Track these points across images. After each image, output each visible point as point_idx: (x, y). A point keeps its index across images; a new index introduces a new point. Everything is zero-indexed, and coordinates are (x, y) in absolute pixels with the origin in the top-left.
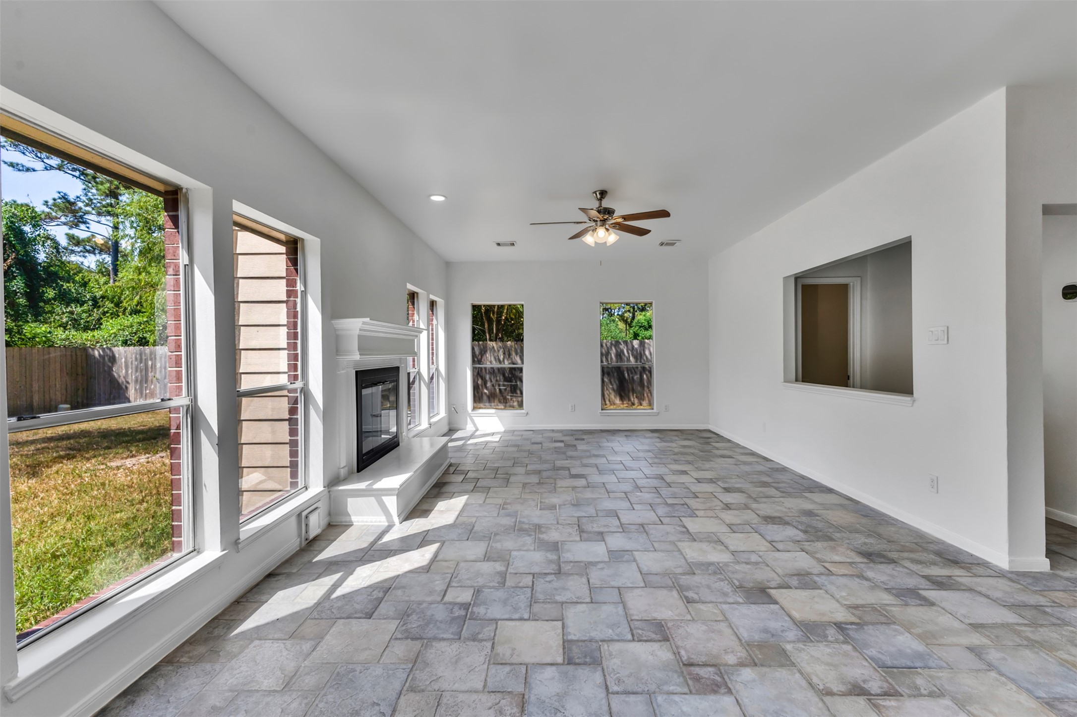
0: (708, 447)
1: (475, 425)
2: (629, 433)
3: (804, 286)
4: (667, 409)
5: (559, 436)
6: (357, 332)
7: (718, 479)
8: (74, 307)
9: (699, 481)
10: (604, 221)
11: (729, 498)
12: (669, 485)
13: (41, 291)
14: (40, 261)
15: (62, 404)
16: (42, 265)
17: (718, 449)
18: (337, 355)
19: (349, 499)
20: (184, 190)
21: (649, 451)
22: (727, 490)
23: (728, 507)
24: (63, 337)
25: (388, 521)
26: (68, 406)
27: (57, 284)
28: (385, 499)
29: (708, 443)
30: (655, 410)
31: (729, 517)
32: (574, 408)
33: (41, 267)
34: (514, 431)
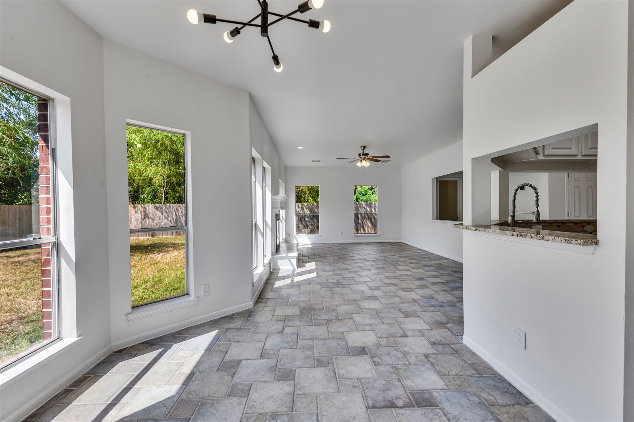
0: (402, 248)
1: (297, 241)
2: (368, 244)
3: (440, 181)
4: (383, 233)
5: (338, 245)
7: (407, 257)
9: (400, 257)
10: (364, 159)
11: (411, 261)
12: (389, 258)
17: (406, 248)
19: (279, 261)
21: (378, 249)
22: (411, 259)
23: (411, 263)
25: (293, 268)
28: (292, 260)
29: (402, 247)
30: (378, 234)
31: (411, 265)
32: (342, 233)
34: (316, 244)
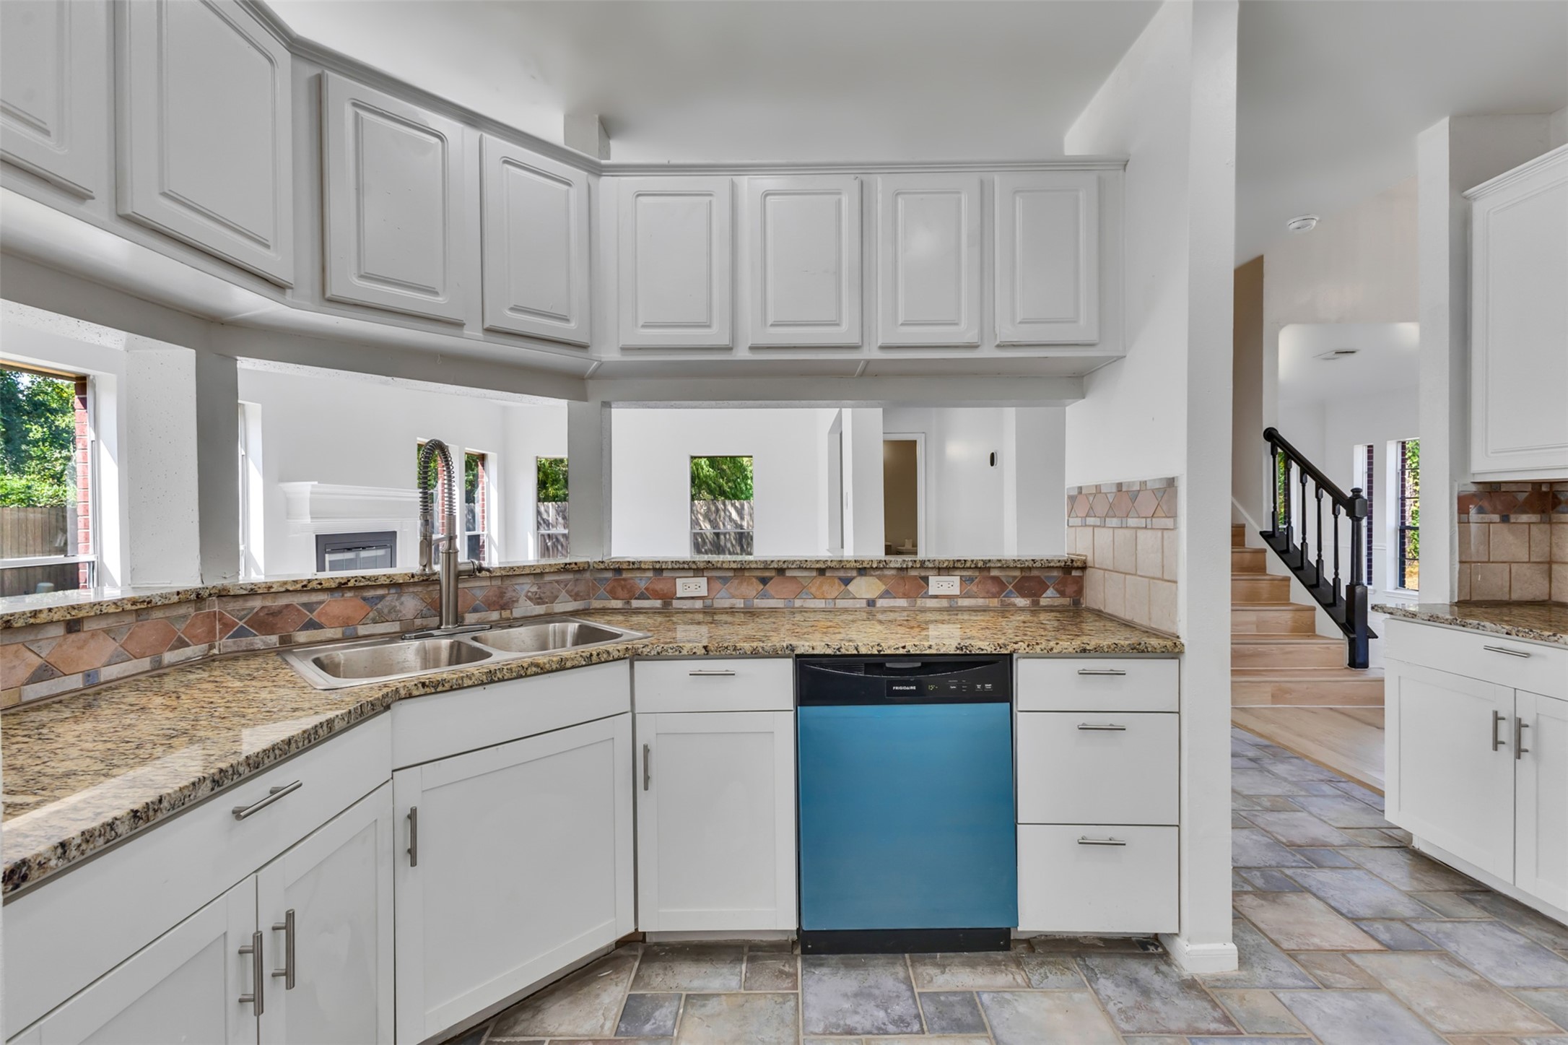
6: (308, 495)
8: (72, 451)
13: (24, 429)
14: (22, 388)
15: (43, 581)
16: (25, 393)
18: (288, 518)
20: (91, 377)
24: (50, 493)
26: (51, 585)
27: (47, 418)
33: (24, 396)
